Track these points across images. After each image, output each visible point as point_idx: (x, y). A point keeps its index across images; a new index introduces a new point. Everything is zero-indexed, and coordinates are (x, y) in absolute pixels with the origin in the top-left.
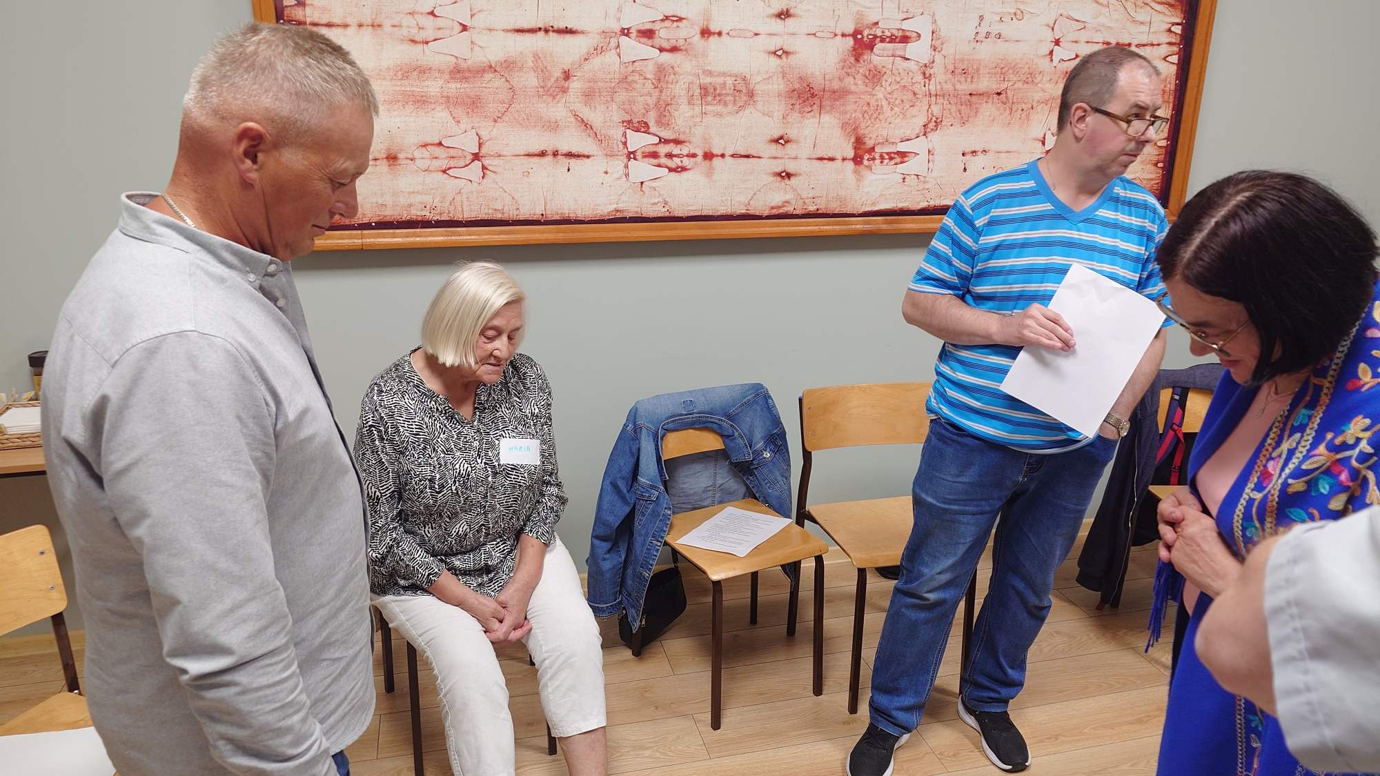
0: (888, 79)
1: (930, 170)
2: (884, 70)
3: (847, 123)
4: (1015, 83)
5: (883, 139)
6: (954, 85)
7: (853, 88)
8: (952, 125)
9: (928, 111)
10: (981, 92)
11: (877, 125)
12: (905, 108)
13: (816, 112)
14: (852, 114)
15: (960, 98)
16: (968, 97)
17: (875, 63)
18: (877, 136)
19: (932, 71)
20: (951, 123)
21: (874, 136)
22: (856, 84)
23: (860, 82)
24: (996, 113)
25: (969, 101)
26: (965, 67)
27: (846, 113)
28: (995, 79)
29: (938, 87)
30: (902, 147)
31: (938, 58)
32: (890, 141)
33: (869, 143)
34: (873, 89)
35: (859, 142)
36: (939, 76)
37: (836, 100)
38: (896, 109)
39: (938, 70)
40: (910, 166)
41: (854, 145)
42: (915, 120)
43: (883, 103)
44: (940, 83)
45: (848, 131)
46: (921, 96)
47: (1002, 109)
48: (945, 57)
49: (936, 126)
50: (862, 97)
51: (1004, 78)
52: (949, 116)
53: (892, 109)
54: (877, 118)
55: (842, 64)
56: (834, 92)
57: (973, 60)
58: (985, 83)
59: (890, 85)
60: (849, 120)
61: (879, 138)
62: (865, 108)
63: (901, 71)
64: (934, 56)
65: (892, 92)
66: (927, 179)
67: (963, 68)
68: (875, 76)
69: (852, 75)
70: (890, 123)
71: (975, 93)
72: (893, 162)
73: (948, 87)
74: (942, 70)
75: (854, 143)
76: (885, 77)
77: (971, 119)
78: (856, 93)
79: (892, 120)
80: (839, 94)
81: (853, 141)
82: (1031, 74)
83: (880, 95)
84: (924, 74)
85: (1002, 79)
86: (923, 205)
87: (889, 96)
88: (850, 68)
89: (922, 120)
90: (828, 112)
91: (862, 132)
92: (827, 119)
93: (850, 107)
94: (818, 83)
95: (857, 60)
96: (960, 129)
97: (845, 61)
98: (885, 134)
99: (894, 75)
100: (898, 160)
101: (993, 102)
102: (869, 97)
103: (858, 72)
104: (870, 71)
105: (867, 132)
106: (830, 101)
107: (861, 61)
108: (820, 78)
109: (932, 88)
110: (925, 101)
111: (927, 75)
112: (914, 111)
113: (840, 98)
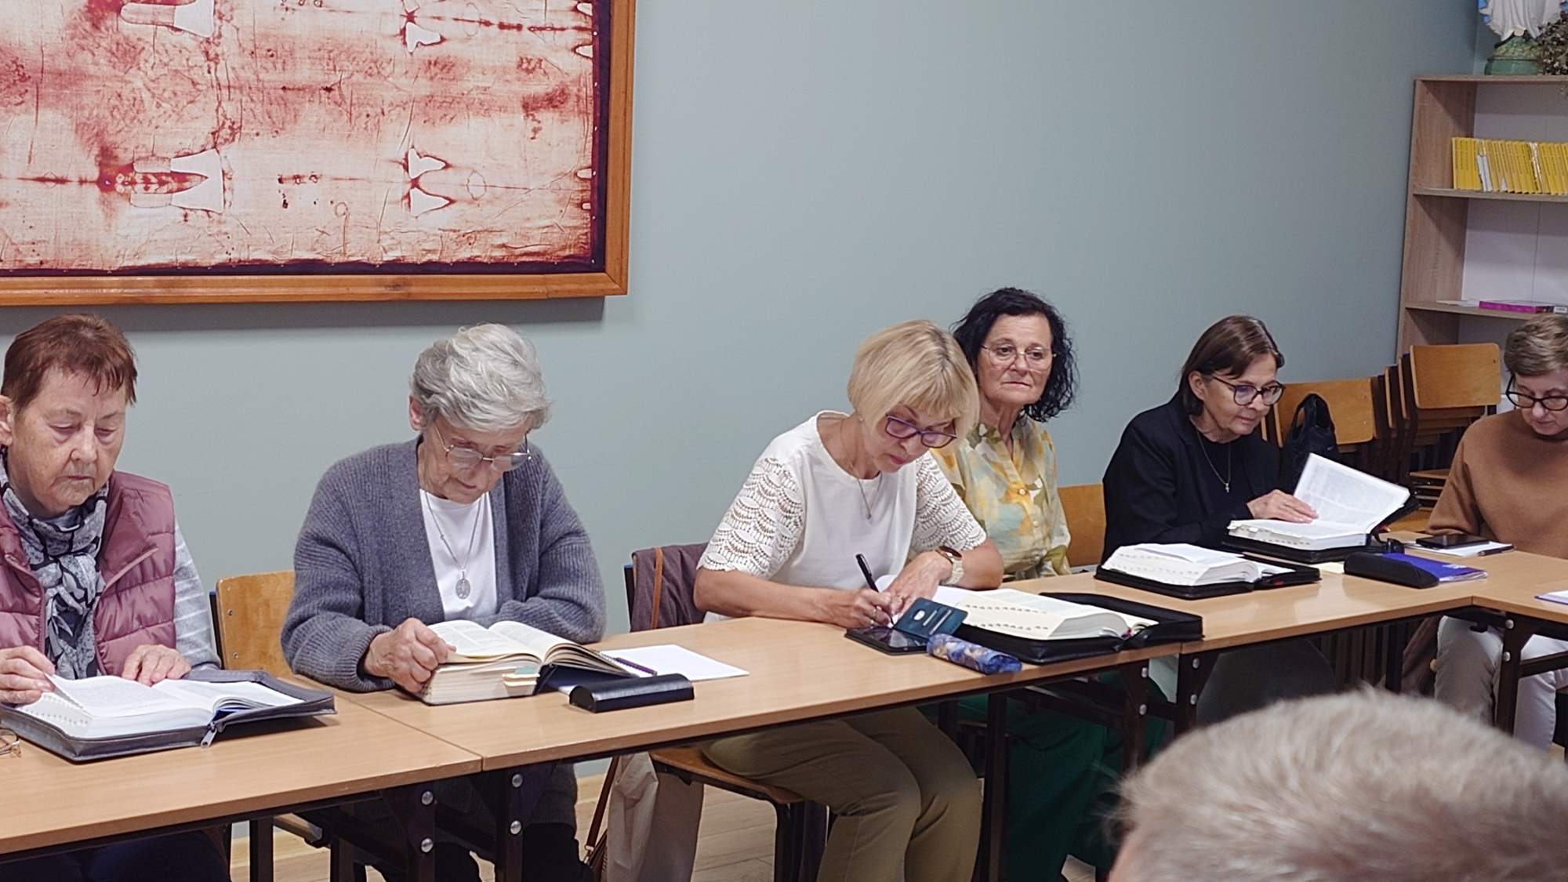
0: (148, 59)
1: (228, 204)
2: (141, 44)
3: (85, 124)
4: (352, 75)
5: (147, 152)
6: (256, 73)
7: (92, 69)
8: (257, 134)
9: (217, 110)
10: (301, 86)
11: (135, 131)
12: (180, 106)
13: (30, 104)
14: (93, 110)
15: (269, 93)
16: (281, 92)
17: (125, 33)
18: (137, 147)
19: (219, 50)
20: (255, 132)
21: (132, 148)
22: (96, 63)
23: (102, 61)
24: (328, 119)
25: (282, 99)
26: (271, 46)
27: (83, 108)
28: (320, 67)
29: (231, 75)
30: (179, 165)
31: (227, 30)
32: (158, 155)
33: (125, 158)
34: (126, 73)
35: (106, 155)
36: (231, 57)
37: (62, 87)
38: (164, 105)
39: (227, 47)
40: (194, 196)
41: (99, 159)
42: (197, 124)
43: (143, 96)
44: (233, 69)
45: (86, 137)
46: (205, 87)
47: (335, 112)
48: (238, 29)
49: (233, 134)
50: (107, 83)
51: (335, 66)
52: (252, 120)
53: (159, 106)
54: (134, 118)
55: (70, 32)
56: (61, 74)
57: (283, 37)
58: (305, 73)
59: (152, 67)
60: (88, 119)
61: (139, 150)
62: (114, 102)
63: (168, 46)
64: (220, 28)
65: (158, 78)
66: (223, 218)
67: (268, 47)
68: (127, 54)
69: (90, 50)
70: (157, 127)
71: (291, 87)
72: (165, 188)
73: (247, 75)
74: (235, 49)
75: (97, 156)
76: (143, 55)
77: (288, 127)
78: (98, 77)
79: (161, 123)
80: (70, 79)
81: (97, 153)
82: (375, 62)
83: (139, 84)
84: (207, 53)
85: (331, 67)
86: (221, 258)
87: (152, 85)
88: (85, 38)
89: (210, 125)
90: (49, 106)
91: (111, 139)
92: (48, 115)
93: (86, 100)
94: (31, 58)
95: (96, 26)
96: (272, 141)
97: (76, 27)
98: (149, 143)
99: (158, 52)
100: (174, 185)
101: (320, 102)
102: (120, 84)
103: (99, 45)
104: (118, 44)
105: (119, 139)
106: (55, 89)
107: (103, 29)
108: (35, 53)
109: (222, 76)
110: (212, 95)
111: (212, 56)
112: (194, 109)
113: (71, 84)
